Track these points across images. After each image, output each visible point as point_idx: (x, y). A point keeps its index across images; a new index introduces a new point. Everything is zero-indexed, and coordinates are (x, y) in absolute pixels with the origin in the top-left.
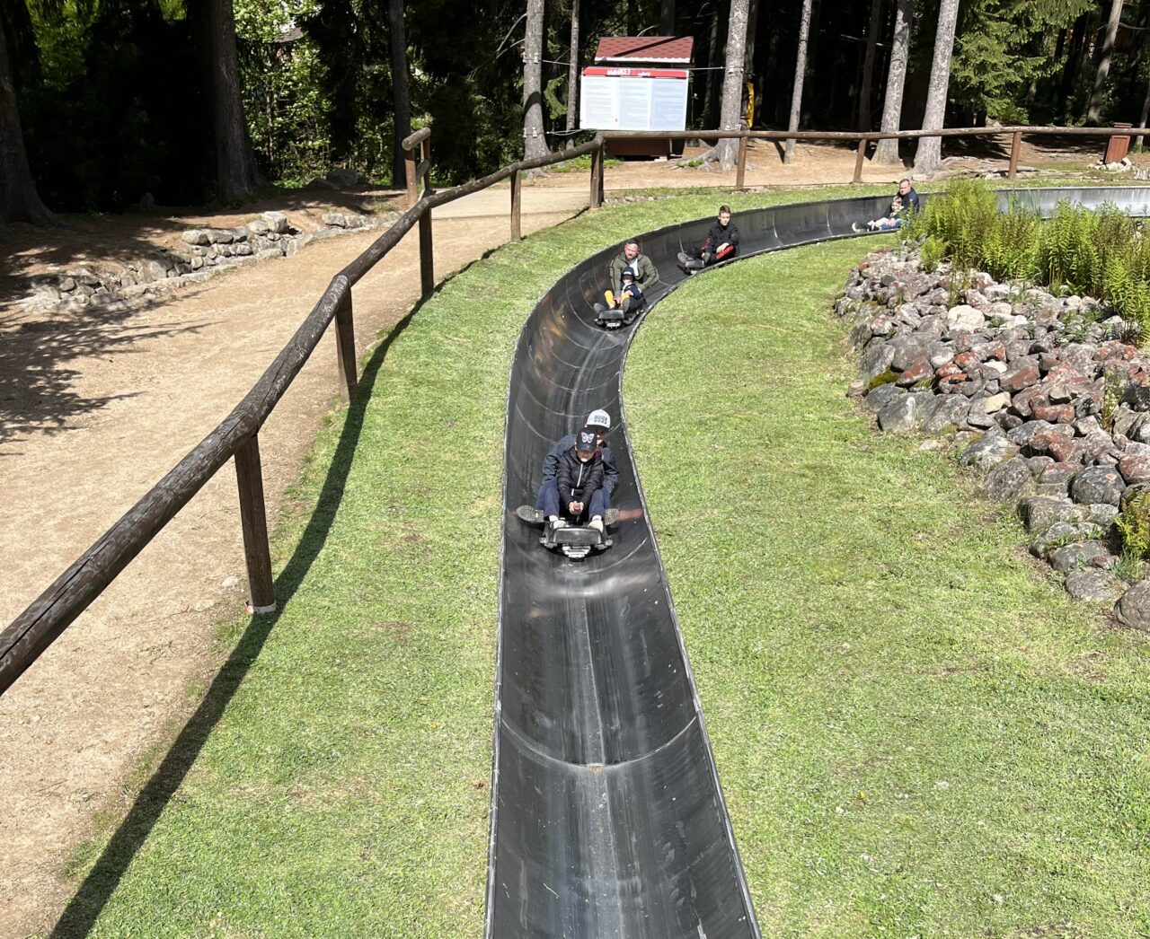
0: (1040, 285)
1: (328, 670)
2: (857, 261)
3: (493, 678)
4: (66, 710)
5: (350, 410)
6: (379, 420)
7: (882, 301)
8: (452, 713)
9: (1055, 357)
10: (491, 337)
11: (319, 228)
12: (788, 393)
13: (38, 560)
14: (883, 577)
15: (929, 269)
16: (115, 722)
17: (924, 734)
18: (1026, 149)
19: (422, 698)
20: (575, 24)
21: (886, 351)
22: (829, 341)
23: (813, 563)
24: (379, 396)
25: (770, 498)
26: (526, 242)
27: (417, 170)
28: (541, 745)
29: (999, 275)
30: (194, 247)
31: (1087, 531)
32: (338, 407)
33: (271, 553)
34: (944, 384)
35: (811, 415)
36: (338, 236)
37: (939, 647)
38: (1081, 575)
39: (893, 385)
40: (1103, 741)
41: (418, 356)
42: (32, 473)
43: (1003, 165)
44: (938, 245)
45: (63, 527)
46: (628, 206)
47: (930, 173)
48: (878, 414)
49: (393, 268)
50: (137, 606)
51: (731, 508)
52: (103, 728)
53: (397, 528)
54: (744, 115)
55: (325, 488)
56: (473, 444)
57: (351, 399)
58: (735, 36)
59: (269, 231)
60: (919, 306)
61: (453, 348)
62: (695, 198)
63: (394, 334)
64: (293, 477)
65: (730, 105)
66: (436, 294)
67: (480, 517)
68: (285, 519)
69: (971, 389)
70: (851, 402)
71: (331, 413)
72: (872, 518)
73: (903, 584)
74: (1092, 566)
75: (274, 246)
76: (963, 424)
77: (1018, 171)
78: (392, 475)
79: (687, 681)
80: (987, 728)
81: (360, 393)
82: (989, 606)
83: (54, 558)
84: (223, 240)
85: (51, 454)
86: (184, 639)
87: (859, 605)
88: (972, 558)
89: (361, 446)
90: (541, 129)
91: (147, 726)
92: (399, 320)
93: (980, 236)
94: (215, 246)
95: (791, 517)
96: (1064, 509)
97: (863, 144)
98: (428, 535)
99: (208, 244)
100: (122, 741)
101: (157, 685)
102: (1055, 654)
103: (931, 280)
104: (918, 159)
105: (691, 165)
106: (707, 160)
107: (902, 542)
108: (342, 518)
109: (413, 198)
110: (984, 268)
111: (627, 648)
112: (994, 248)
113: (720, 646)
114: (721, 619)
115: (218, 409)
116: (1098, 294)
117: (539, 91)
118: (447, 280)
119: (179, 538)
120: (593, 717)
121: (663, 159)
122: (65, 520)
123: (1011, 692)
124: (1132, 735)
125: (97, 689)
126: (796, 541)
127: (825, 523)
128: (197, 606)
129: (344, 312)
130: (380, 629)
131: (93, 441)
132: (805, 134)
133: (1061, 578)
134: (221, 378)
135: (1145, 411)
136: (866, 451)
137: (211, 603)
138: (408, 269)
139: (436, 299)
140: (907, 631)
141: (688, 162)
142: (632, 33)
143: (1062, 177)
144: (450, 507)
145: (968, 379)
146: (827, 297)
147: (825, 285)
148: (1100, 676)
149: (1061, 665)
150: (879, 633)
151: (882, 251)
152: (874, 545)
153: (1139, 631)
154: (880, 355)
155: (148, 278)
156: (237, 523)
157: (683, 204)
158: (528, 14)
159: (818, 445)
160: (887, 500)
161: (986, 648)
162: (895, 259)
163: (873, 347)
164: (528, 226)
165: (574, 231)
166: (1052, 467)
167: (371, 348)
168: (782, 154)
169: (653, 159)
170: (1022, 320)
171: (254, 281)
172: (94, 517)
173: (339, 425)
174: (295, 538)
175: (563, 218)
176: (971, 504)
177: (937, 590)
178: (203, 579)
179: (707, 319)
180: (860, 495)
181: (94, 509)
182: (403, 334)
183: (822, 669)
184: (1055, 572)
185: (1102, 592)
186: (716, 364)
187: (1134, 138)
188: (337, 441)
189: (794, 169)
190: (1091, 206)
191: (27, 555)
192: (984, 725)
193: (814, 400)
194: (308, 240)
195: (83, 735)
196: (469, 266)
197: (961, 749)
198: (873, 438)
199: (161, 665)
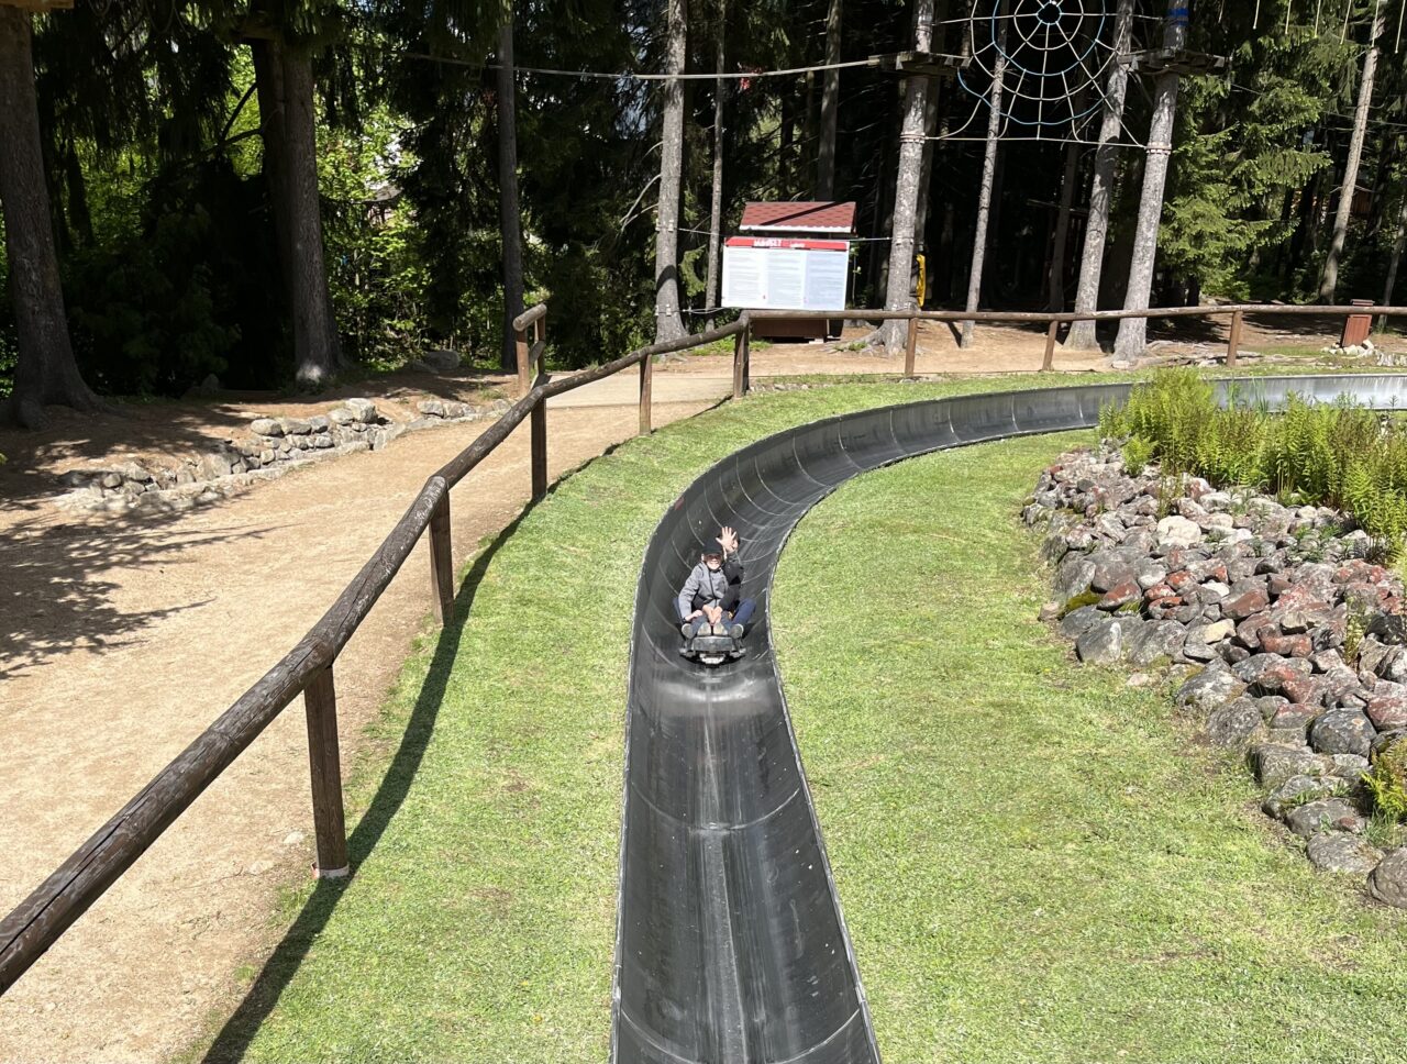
0: (1266, 493)
1: (410, 948)
2: (1048, 461)
3: (613, 958)
4: (88, 996)
5: (443, 632)
6: (479, 644)
7: (1080, 510)
8: (561, 1002)
9: (1286, 579)
10: (614, 547)
11: (412, 417)
12: (969, 616)
13: (62, 810)
14: (1086, 839)
15: (1134, 474)
16: (147, 1011)
17: (1138, 1035)
18: (1246, 331)
19: (525, 983)
20: (717, 187)
21: (1085, 567)
22: (1017, 554)
23: (1000, 821)
24: (479, 616)
25: (948, 742)
26: (657, 436)
27: (530, 354)
28: (668, 1042)
29: (1217, 482)
30: (265, 438)
31: (1332, 787)
32: (430, 629)
33: (345, 803)
34: (1155, 608)
35: (996, 642)
36: (436, 427)
37: (1156, 927)
38: (1325, 840)
39: (1093, 608)
40: (1359, 1045)
41: (527, 569)
42: (60, 705)
43: (1220, 350)
44: (1143, 446)
45: (95, 770)
46: (778, 396)
47: (1133, 359)
48: (1077, 642)
49: (499, 465)
50: (180, 866)
51: (901, 753)
52: (132, 1019)
53: (499, 776)
54: (914, 293)
55: (411, 726)
56: (591, 673)
57: (446, 620)
58: (904, 202)
59: (354, 420)
60: (1123, 516)
61: (569, 560)
62: (857, 387)
63: (498, 543)
64: (375, 712)
65: (898, 281)
66: (549, 495)
67: (598, 762)
68: (363, 762)
69: (1188, 615)
70: (1043, 627)
71: (421, 635)
72: (1071, 768)
73: (1111, 848)
74: (1339, 829)
75: (359, 438)
76: (1178, 655)
77: (1238, 357)
78: (493, 711)
79: (848, 965)
80: (1216, 1028)
81: (455, 611)
82: (1216, 876)
83: (82, 808)
84: (299, 431)
85: (84, 682)
86: (235, 908)
87: (1056, 874)
88: (1193, 817)
89: (456, 675)
90: (675, 306)
91: (186, 1017)
92: (505, 525)
93: (1194, 436)
94: (289, 437)
95: (973, 765)
96: (1303, 759)
97: (1054, 326)
98: (535, 784)
99: (281, 434)
100: (154, 1036)
101: (200, 965)
102: (1297, 937)
103: (1137, 485)
104: (1120, 343)
105: (852, 349)
106: (870, 343)
107: (1108, 796)
108: (432, 762)
109: (525, 384)
110: (1199, 472)
111: (774, 922)
112: (1210, 450)
113: (888, 921)
114: (889, 888)
115: (286, 628)
116: (1336, 505)
117: (673, 262)
118: (563, 479)
119: (234, 784)
120: (733, 1007)
121: (819, 342)
122: (98, 761)
123: (1245, 983)
124: (1395, 1039)
125: (126, 969)
126: (980, 794)
127: (1015, 772)
128: (253, 868)
129: (439, 519)
130: (475, 898)
131: (135, 666)
132: (985, 315)
133: (1302, 843)
134: (291, 592)
135: (1397, 644)
136: (1062, 686)
137: (270, 864)
138: (516, 466)
139: (548, 501)
140: (1116, 906)
141: (848, 345)
142: (785, 197)
143: (1291, 363)
144: (563, 750)
145: (1184, 603)
146: (1013, 502)
147: (1011, 489)
148: (1352, 964)
149: (1305, 949)
150: (1082, 907)
151: (1078, 451)
152: (1074, 801)
153: (1398, 910)
154: (1077, 572)
155: (210, 473)
156: (304, 767)
157: (842, 393)
158: (663, 175)
159: (1005, 678)
160: (1089, 745)
161: (1212, 928)
162: (1093, 460)
163: (1070, 563)
164: (659, 417)
165: (715, 424)
166: (1287, 709)
167: (470, 558)
168: (959, 338)
169: (807, 341)
170: (1246, 535)
171: (335, 479)
172: (132, 758)
173: (431, 650)
174: (373, 786)
175: (701, 408)
176: (1191, 751)
177: (1151, 856)
178: (261, 835)
179: (871, 527)
180: (1057, 739)
181: (133, 748)
182: (509, 542)
183: (1015, 952)
184: (1293, 836)
185: (1351, 859)
186: (882, 581)
187: (1376, 317)
188: (427, 669)
189: (974, 354)
190: (1327, 398)
191: (49, 805)
192: (1212, 1024)
193: (1000, 624)
194: (399, 432)
195: (108, 1027)
196: (588, 463)
197: (1185, 1054)
198: (1071, 670)
199: (206, 941)
